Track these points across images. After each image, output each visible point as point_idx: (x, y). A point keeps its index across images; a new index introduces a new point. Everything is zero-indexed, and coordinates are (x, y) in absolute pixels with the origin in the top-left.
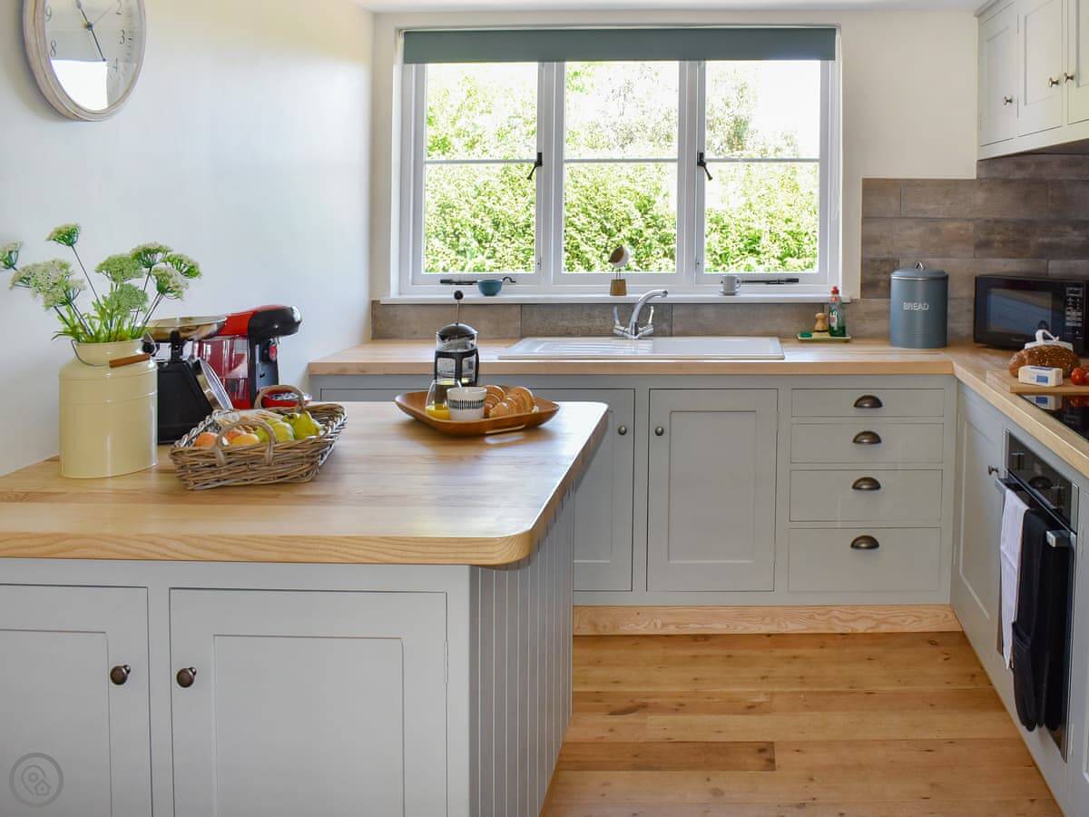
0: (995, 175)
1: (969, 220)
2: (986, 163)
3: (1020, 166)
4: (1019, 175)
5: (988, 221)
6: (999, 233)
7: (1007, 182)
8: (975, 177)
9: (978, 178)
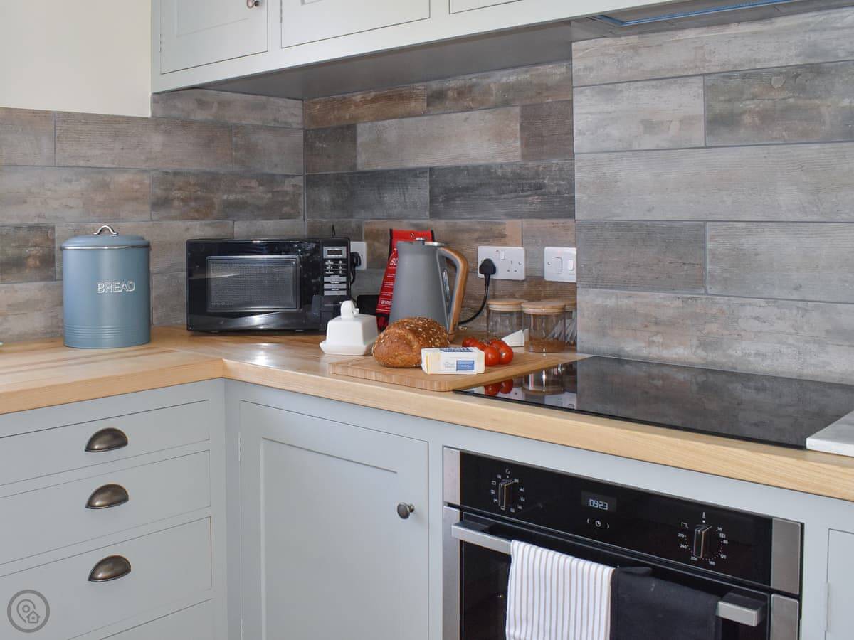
0: (174, 113)
1: (144, 171)
2: (163, 98)
3: (202, 104)
4: (200, 115)
5: (167, 173)
6: (180, 189)
7: (187, 124)
8: (149, 115)
9: (152, 116)
